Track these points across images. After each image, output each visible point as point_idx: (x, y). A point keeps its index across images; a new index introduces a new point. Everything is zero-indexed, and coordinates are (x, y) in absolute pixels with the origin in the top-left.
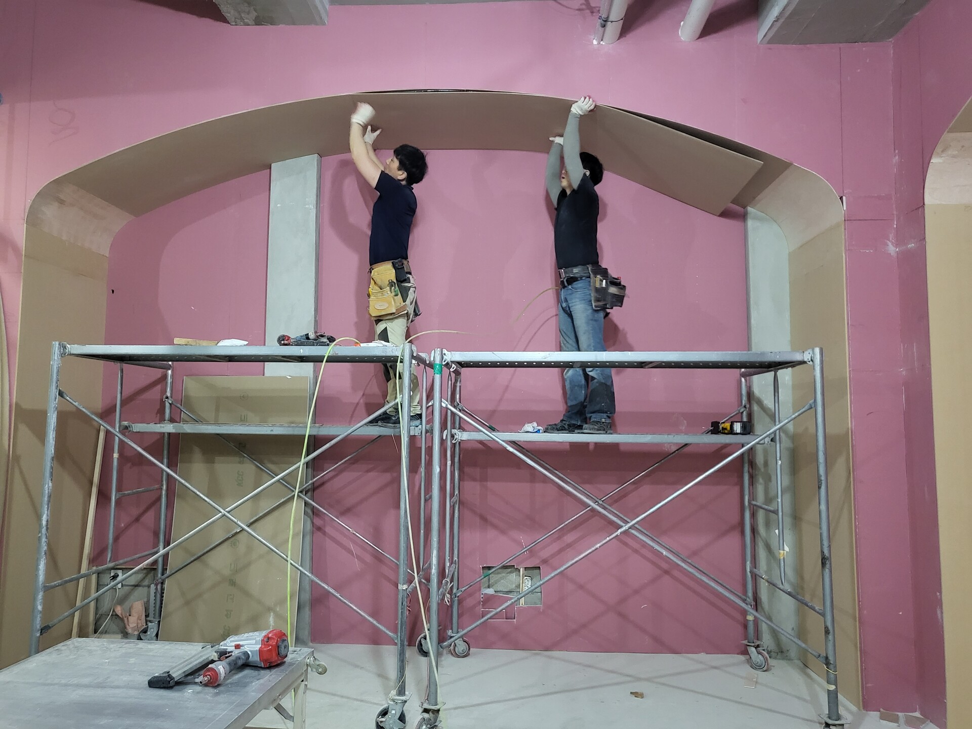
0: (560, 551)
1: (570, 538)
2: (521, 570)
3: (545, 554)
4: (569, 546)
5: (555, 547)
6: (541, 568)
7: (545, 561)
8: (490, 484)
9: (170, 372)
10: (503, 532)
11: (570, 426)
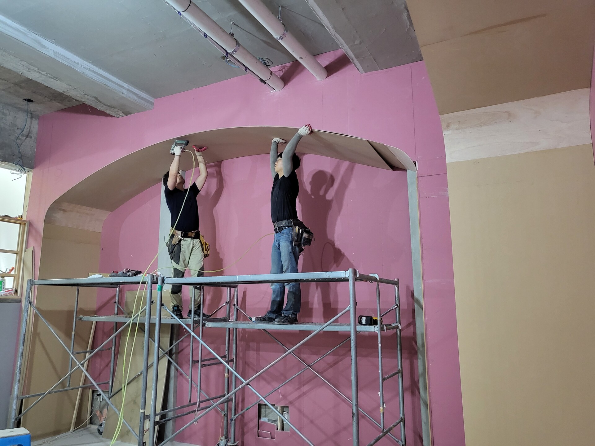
0: (300, 396)
1: (305, 388)
2: (279, 407)
3: (291, 398)
4: (305, 394)
5: (296, 394)
6: (289, 407)
7: (291, 403)
8: (261, 353)
9: (118, 289)
10: (269, 383)
11: (269, 319)
